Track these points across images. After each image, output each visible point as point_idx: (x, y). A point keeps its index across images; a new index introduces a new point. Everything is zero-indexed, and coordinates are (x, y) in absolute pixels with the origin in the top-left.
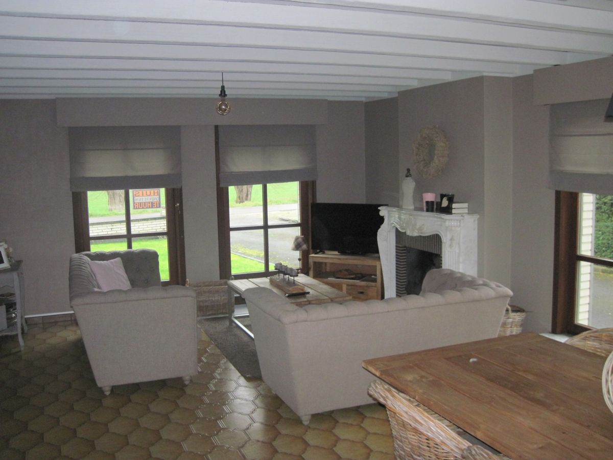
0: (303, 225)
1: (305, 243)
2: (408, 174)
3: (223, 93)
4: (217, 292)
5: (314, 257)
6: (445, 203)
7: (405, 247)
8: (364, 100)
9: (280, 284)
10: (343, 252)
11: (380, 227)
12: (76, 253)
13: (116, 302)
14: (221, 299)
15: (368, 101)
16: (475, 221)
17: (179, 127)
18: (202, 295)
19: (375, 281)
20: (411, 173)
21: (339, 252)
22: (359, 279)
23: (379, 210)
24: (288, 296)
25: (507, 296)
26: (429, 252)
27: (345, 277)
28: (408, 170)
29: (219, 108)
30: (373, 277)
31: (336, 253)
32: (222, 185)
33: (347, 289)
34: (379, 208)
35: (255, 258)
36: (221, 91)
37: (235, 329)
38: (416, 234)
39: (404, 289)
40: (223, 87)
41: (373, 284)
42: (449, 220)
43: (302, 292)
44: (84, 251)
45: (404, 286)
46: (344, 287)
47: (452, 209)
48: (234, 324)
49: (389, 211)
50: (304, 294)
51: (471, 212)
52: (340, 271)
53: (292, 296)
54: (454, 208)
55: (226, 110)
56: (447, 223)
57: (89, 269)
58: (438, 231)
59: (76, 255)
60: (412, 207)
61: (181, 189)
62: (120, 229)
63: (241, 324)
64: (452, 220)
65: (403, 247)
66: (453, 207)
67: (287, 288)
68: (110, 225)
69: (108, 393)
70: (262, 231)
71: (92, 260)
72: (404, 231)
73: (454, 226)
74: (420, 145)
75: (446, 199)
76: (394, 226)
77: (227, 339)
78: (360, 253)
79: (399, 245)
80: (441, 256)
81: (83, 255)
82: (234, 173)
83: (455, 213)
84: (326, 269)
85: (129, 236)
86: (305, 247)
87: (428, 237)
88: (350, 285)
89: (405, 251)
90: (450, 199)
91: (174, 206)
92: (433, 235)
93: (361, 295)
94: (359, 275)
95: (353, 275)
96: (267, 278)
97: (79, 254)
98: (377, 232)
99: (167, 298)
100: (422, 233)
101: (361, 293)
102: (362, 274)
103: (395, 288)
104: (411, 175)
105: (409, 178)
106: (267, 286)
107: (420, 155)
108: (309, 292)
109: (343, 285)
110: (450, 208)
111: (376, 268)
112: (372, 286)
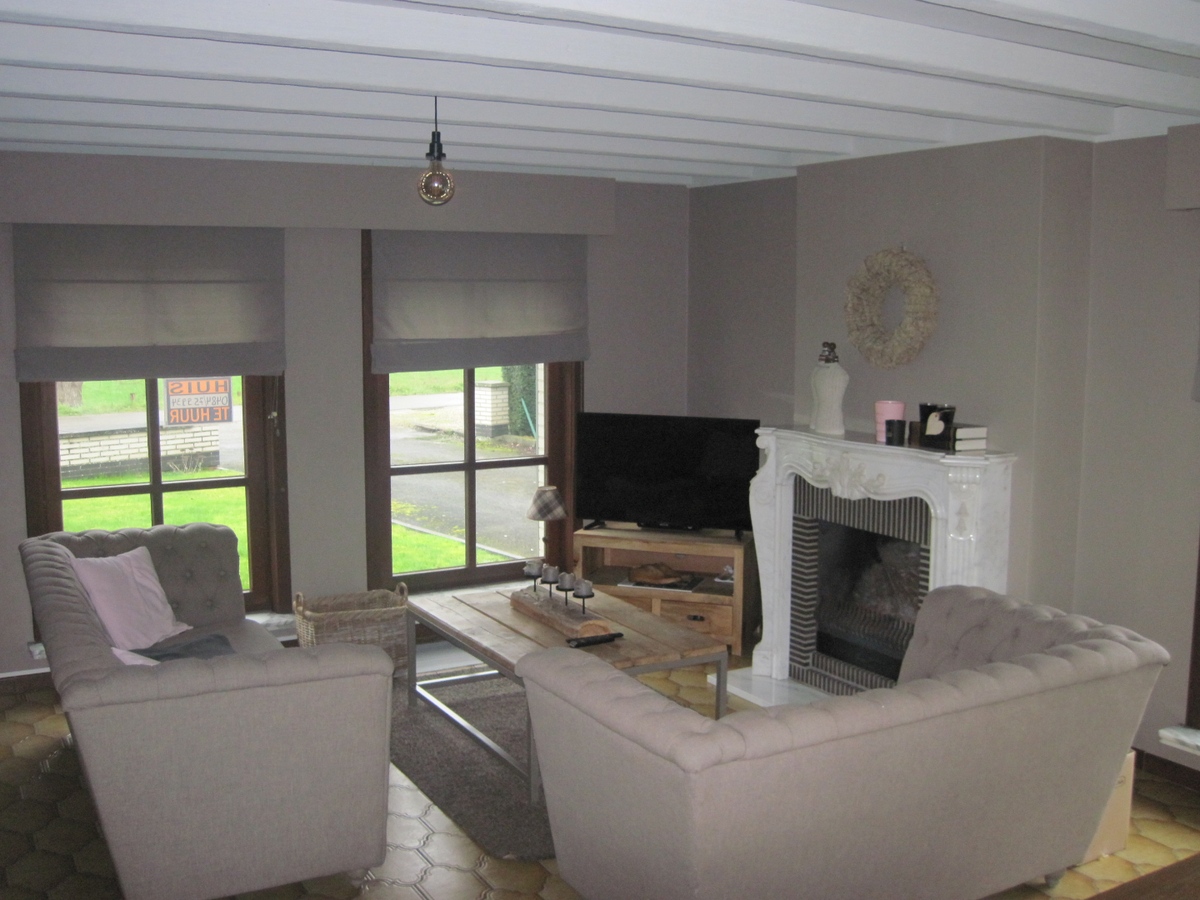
0: (553, 462)
1: (560, 504)
2: (830, 353)
3: (436, 149)
4: (370, 621)
5: (586, 536)
6: (935, 426)
7: (816, 520)
8: (690, 183)
9: (546, 614)
10: (649, 525)
11: (754, 475)
12: (33, 535)
15: (698, 184)
16: (1006, 468)
17: (283, 229)
18: (336, 630)
19: (728, 591)
20: (837, 354)
21: (639, 525)
22: (690, 586)
23: (757, 436)
25: (1157, 663)
26: (867, 533)
27: (656, 582)
28: (832, 347)
29: (426, 187)
30: (717, 580)
31: (634, 526)
32: (375, 371)
33: (662, 609)
34: (757, 431)
36: (432, 146)
37: (428, 716)
38: (856, 495)
39: (811, 615)
40: (436, 136)
41: (726, 599)
42: (956, 467)
43: (603, 633)
45: (813, 609)
46: (657, 606)
47: (955, 440)
48: (419, 701)
49: (778, 438)
50: (610, 639)
51: (993, 448)
52: (644, 567)
53: (586, 644)
54: (960, 440)
55: (442, 193)
56: (951, 475)
58: (923, 493)
59: (33, 543)
60: (840, 432)
61: (282, 379)
62: (87, 450)
63: (438, 699)
64: (962, 467)
65: (811, 521)
66: (958, 436)
67: (568, 625)
70: (461, 475)
71: (78, 554)
72: (823, 486)
73: (968, 483)
74: (864, 290)
75: (938, 418)
76: (792, 474)
77: (415, 744)
78: (690, 528)
79: (801, 516)
80: (923, 546)
81: (54, 540)
82: (404, 343)
83: (960, 451)
84: (603, 559)
85: (156, 490)
86: (559, 512)
87: (889, 502)
88: (670, 601)
89: (816, 530)
90: (947, 416)
91: (265, 418)
92: (905, 500)
93: (695, 624)
94: (684, 577)
95: (675, 577)
96: (498, 593)
97: (43, 539)
98: (749, 485)
99: (319, 679)
100: (876, 493)
101: (695, 618)
102: (692, 574)
103: (788, 612)
104: (837, 357)
105: (832, 365)
106: (507, 615)
107: (863, 313)
108: (620, 635)
109: (654, 601)
110: (949, 440)
111: (731, 561)
112: (722, 604)
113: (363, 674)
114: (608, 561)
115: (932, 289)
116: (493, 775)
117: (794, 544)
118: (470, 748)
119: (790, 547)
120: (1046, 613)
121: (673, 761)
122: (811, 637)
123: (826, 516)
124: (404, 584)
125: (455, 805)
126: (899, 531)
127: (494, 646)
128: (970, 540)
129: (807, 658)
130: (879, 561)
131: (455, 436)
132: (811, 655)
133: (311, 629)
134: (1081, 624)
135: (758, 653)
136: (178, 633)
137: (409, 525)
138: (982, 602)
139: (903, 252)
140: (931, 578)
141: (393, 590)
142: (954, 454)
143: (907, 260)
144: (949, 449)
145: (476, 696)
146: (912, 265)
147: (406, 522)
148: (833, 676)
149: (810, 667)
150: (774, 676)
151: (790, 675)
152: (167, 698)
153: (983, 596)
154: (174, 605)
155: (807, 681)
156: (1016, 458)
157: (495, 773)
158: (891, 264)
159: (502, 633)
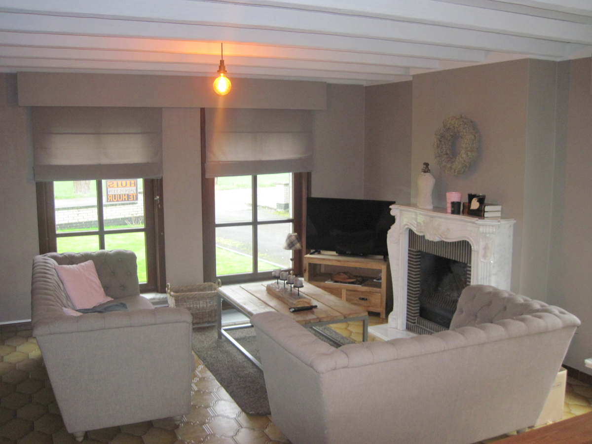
0: (296, 221)
1: (299, 242)
2: (426, 169)
3: (222, 69)
4: (202, 298)
5: (310, 257)
6: (475, 205)
7: (419, 251)
8: (365, 84)
9: (281, 296)
10: (341, 253)
11: (390, 228)
12: (41, 254)
13: (91, 331)
14: (207, 306)
16: (510, 226)
17: (161, 108)
18: (185, 302)
19: (379, 286)
20: (430, 169)
21: (337, 253)
22: (361, 283)
23: (391, 209)
24: (293, 312)
25: (574, 326)
27: (344, 281)
28: (427, 165)
30: (375, 280)
31: (334, 253)
32: (208, 176)
33: (346, 294)
34: (390, 207)
35: (230, 248)
36: (220, 66)
37: (226, 344)
38: (436, 239)
39: (417, 299)
40: (222, 62)
41: (378, 290)
42: (483, 225)
43: (308, 305)
44: (49, 252)
45: (417, 295)
46: (344, 292)
47: (484, 212)
49: (401, 210)
50: (310, 309)
51: (504, 216)
52: (339, 273)
53: (298, 311)
54: (487, 212)
56: (481, 229)
57: (56, 278)
58: (468, 238)
59: (40, 258)
60: (430, 207)
61: (161, 180)
63: (232, 336)
64: (486, 226)
65: (416, 252)
66: (486, 210)
67: (290, 301)
68: (77, 210)
69: (80, 439)
70: (251, 227)
71: (60, 263)
72: (421, 234)
73: (489, 233)
74: (442, 137)
75: (476, 201)
76: (408, 228)
77: (217, 357)
78: (361, 254)
79: (412, 249)
80: (468, 265)
81: (49, 257)
82: (221, 163)
83: (487, 217)
84: (320, 269)
85: (101, 233)
86: (298, 246)
87: (453, 243)
88: (350, 290)
89: (419, 256)
90: (481, 200)
91: (153, 199)
92: (460, 241)
93: (363, 302)
94: (359, 279)
95: (353, 278)
96: (262, 285)
97: (44, 256)
98: (387, 233)
99: (155, 324)
100: (445, 238)
101: (363, 299)
102: (362, 277)
103: (406, 297)
104: (429, 170)
105: (427, 174)
106: (264, 296)
107: (442, 148)
108: (316, 307)
109: (343, 290)
110: (481, 211)
111: (380, 271)
112: (376, 292)
113: (177, 322)
114: (323, 270)
115: (475, 136)
116: (252, 373)
117: (409, 263)
118: (244, 360)
119: (407, 265)
120: (520, 299)
121: (312, 367)
122: (417, 309)
123: (424, 250)
124: (220, 280)
125: (231, 387)
126: (457, 257)
127: (253, 310)
128: (490, 262)
129: (415, 320)
130: (452, 272)
131: (267, 209)
132: (416, 318)
133: (174, 301)
134: (537, 304)
135: (391, 316)
136: (106, 302)
137: (236, 252)
138: (490, 293)
139: (461, 117)
140: (472, 280)
141: (215, 283)
142: (484, 219)
143: (463, 121)
144: (481, 216)
145: (251, 335)
146: (465, 124)
147: (235, 250)
148: (426, 329)
149: (416, 324)
150: (398, 328)
151: (407, 328)
152: (82, 332)
153: (491, 290)
154: (106, 289)
155: (414, 331)
156: (515, 221)
157: (253, 372)
158: (455, 124)
159: (259, 304)
